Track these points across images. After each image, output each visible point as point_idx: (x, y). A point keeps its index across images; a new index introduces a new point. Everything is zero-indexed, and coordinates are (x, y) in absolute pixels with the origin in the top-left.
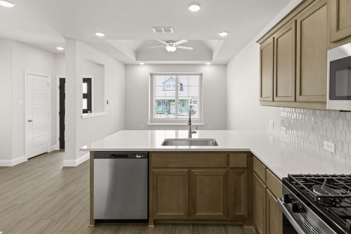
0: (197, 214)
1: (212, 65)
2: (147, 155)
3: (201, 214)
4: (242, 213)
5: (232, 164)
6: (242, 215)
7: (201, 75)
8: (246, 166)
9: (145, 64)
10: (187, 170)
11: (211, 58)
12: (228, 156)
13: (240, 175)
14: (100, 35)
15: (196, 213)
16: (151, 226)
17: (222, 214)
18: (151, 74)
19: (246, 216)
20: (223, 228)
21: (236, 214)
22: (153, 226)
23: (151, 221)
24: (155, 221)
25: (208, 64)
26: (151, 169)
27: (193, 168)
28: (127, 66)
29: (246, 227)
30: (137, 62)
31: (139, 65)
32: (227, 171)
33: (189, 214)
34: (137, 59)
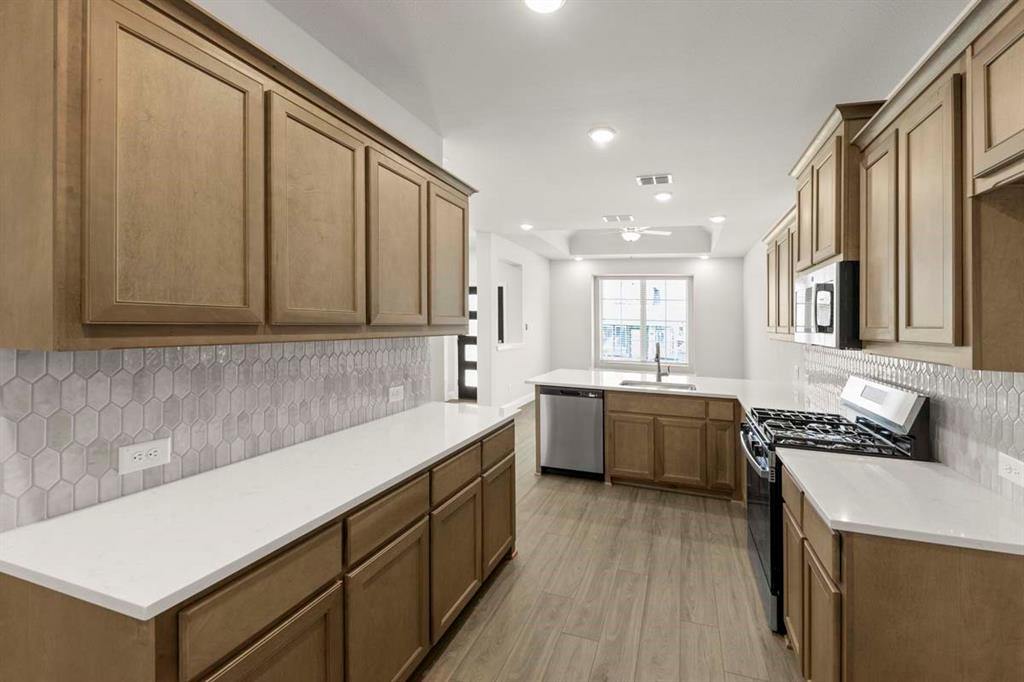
0: (666, 475)
1: (712, 258)
2: (602, 394)
3: (671, 475)
4: (727, 482)
5: (713, 414)
6: (726, 484)
7: (692, 278)
8: (732, 418)
9: (584, 260)
10: (652, 418)
11: (708, 249)
12: (707, 404)
13: (725, 430)
14: (526, 227)
15: (663, 474)
16: (608, 483)
17: (699, 479)
18: (595, 277)
19: (732, 484)
20: (701, 499)
21: (719, 481)
22: (610, 484)
23: (607, 478)
24: (612, 478)
25: (705, 257)
26: (607, 413)
27: (661, 416)
28: (552, 262)
29: (733, 501)
30: (572, 257)
31: (573, 260)
32: (706, 424)
33: (655, 474)
34: (571, 252)
